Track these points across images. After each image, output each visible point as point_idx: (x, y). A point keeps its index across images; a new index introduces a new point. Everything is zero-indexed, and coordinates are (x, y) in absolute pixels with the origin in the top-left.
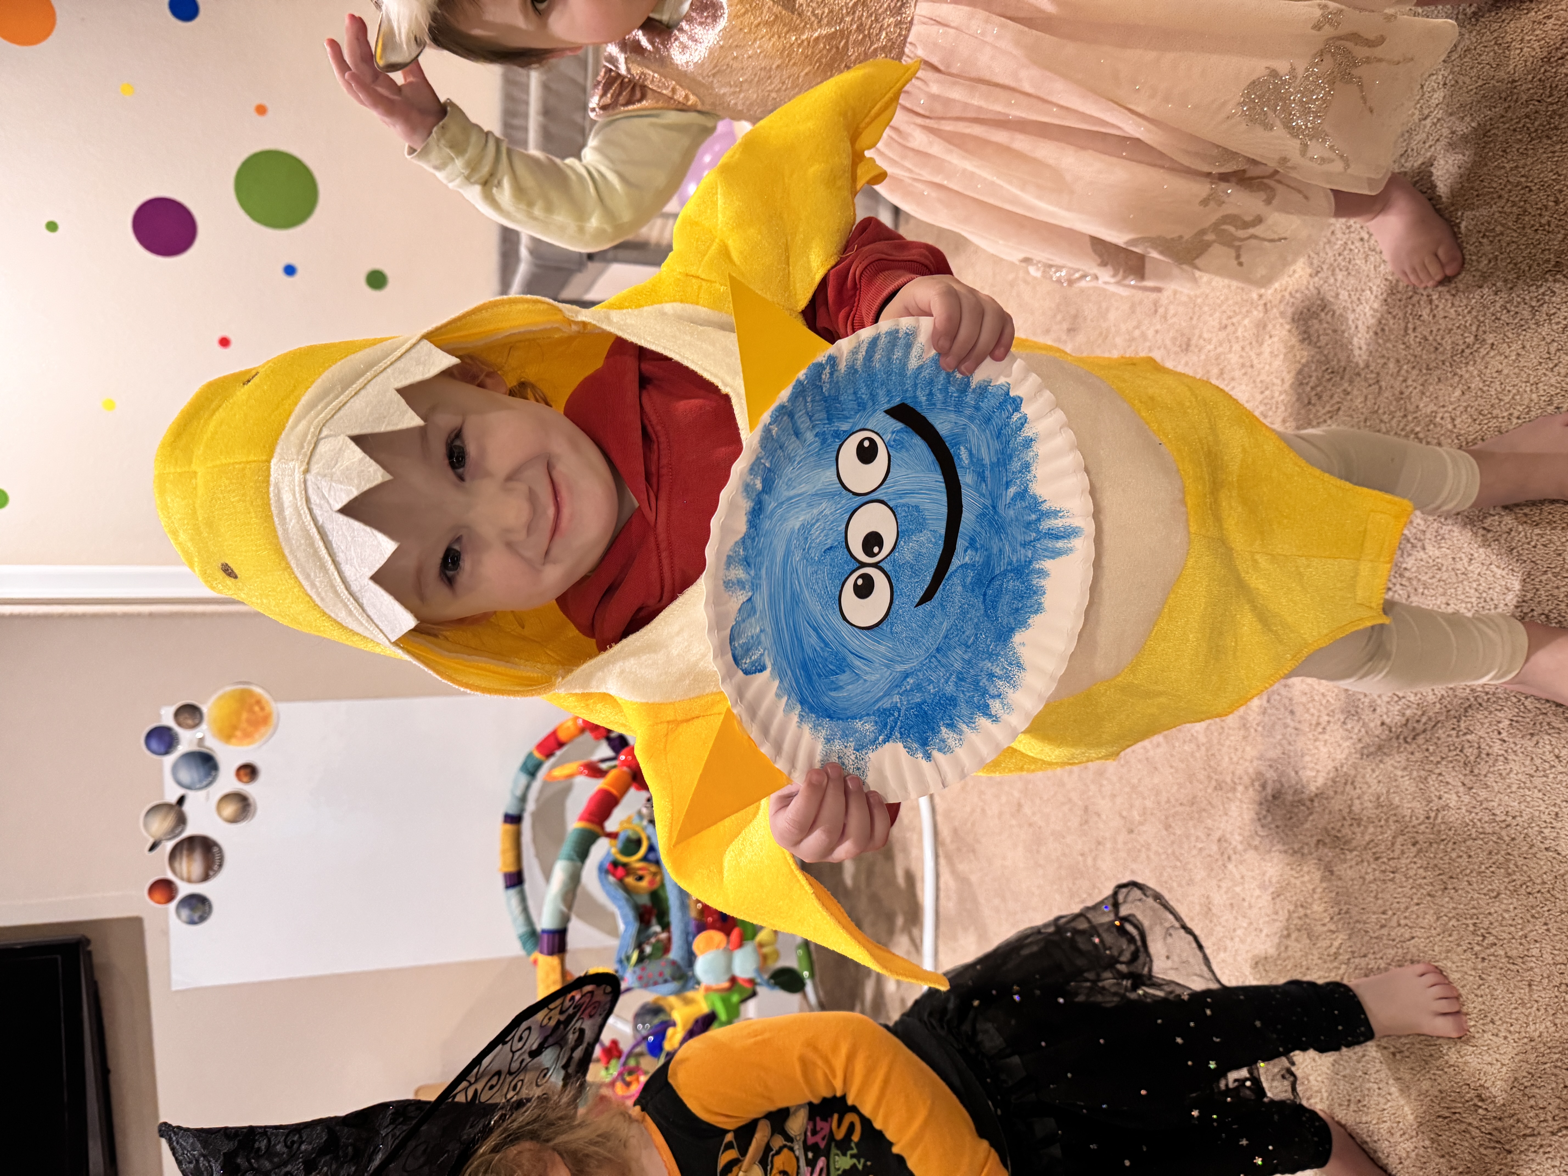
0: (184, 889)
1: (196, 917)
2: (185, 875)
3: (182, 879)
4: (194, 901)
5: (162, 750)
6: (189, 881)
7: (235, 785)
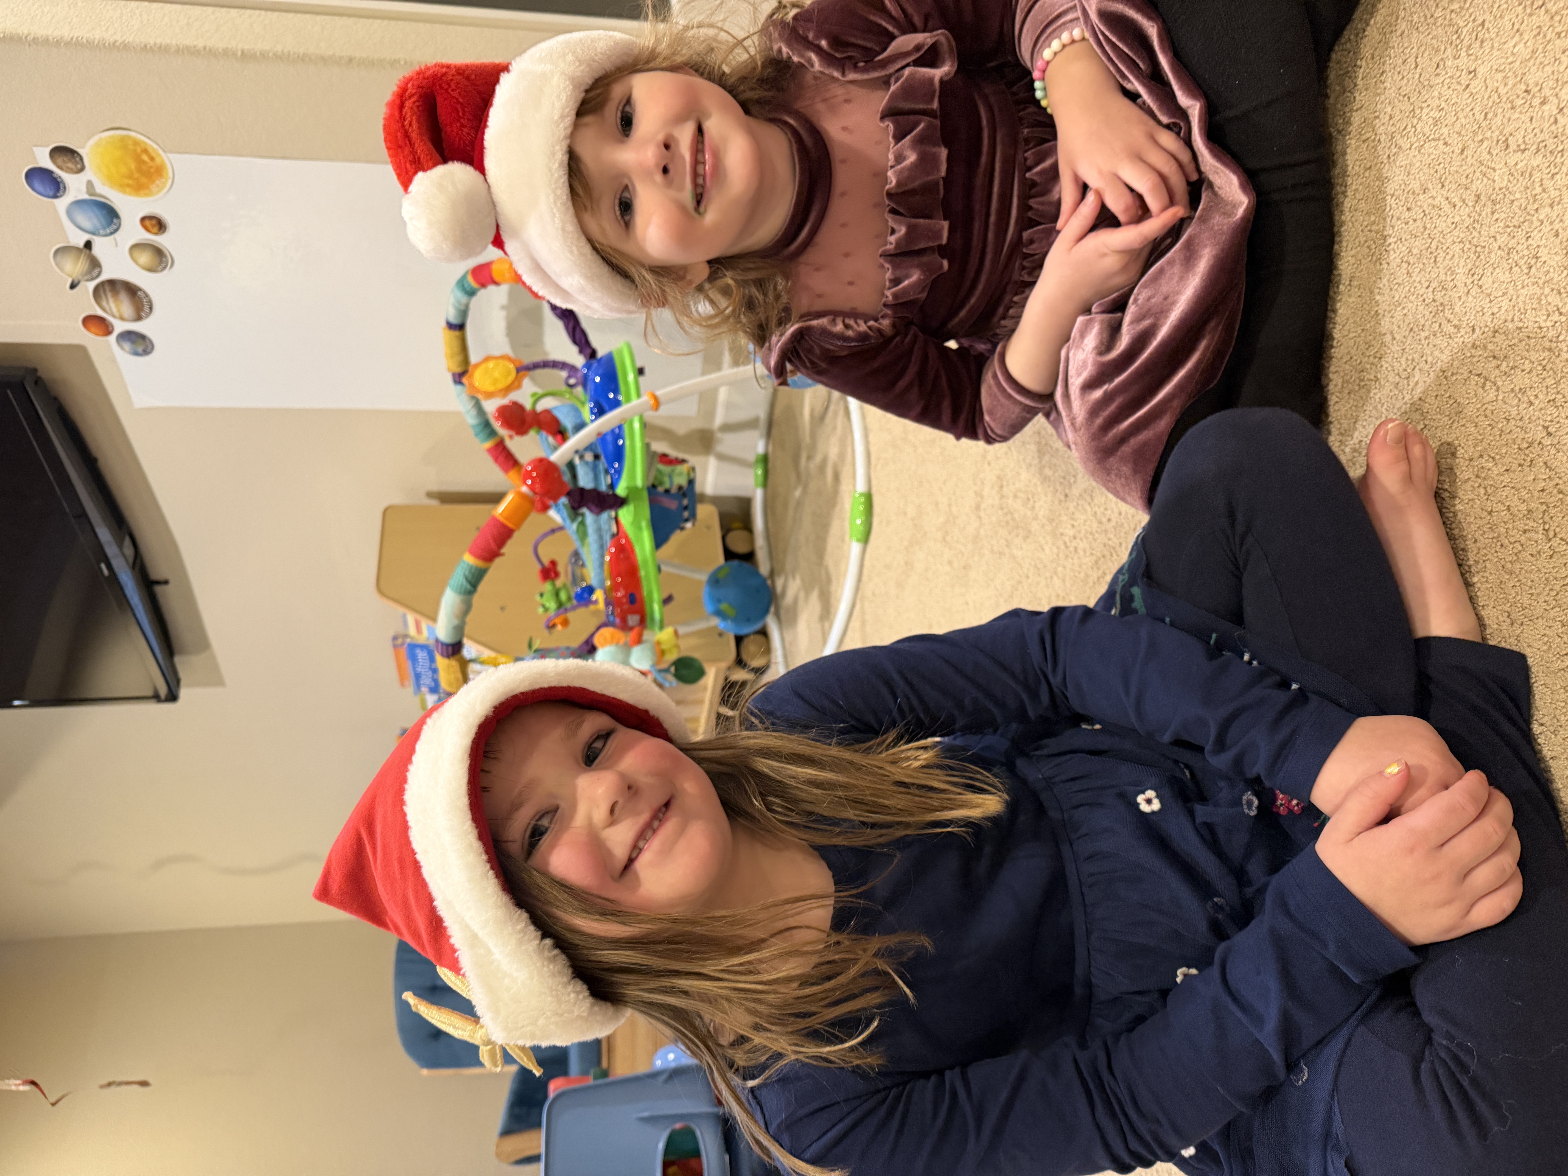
0: (120, 327)
1: (140, 350)
2: (117, 314)
3: (114, 316)
4: (133, 337)
5: (51, 193)
6: (122, 318)
7: (144, 236)
